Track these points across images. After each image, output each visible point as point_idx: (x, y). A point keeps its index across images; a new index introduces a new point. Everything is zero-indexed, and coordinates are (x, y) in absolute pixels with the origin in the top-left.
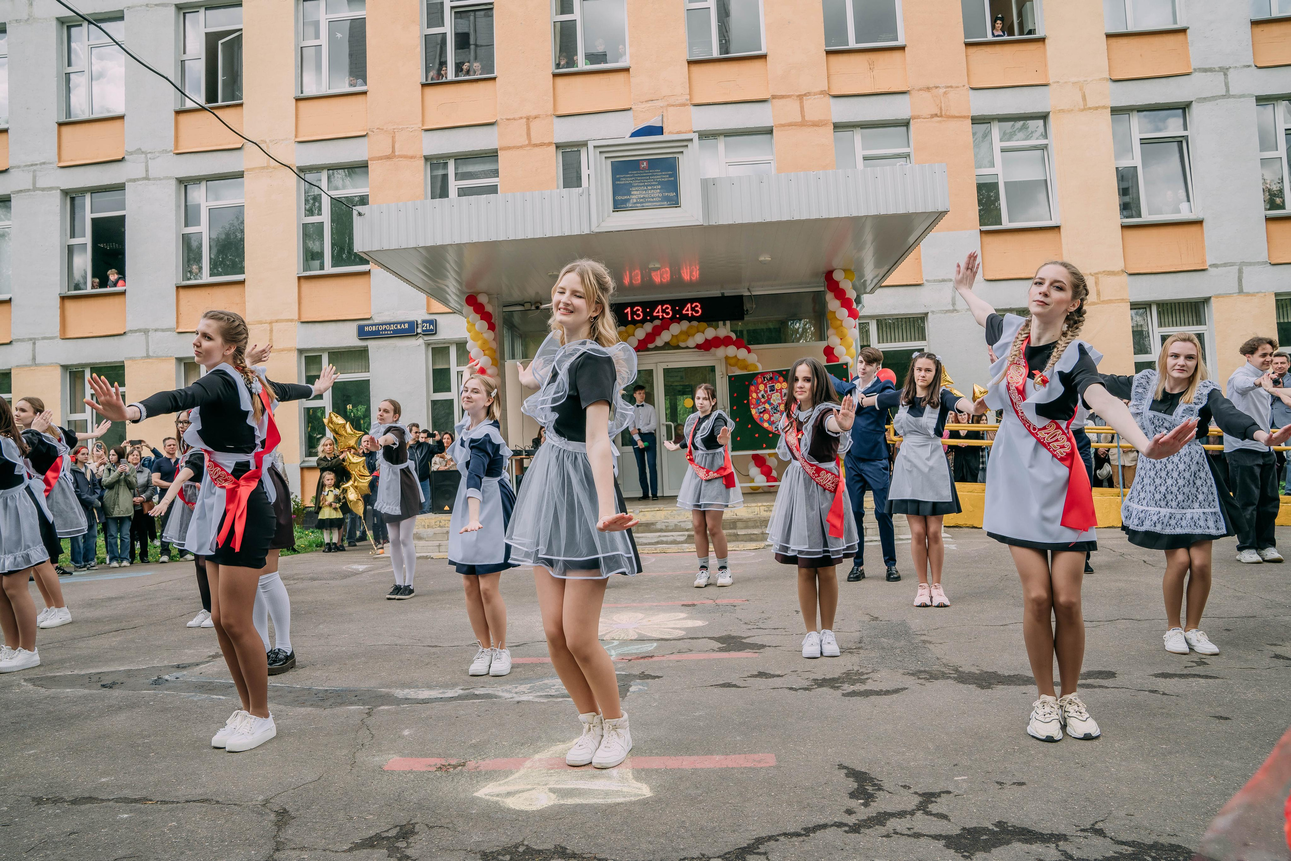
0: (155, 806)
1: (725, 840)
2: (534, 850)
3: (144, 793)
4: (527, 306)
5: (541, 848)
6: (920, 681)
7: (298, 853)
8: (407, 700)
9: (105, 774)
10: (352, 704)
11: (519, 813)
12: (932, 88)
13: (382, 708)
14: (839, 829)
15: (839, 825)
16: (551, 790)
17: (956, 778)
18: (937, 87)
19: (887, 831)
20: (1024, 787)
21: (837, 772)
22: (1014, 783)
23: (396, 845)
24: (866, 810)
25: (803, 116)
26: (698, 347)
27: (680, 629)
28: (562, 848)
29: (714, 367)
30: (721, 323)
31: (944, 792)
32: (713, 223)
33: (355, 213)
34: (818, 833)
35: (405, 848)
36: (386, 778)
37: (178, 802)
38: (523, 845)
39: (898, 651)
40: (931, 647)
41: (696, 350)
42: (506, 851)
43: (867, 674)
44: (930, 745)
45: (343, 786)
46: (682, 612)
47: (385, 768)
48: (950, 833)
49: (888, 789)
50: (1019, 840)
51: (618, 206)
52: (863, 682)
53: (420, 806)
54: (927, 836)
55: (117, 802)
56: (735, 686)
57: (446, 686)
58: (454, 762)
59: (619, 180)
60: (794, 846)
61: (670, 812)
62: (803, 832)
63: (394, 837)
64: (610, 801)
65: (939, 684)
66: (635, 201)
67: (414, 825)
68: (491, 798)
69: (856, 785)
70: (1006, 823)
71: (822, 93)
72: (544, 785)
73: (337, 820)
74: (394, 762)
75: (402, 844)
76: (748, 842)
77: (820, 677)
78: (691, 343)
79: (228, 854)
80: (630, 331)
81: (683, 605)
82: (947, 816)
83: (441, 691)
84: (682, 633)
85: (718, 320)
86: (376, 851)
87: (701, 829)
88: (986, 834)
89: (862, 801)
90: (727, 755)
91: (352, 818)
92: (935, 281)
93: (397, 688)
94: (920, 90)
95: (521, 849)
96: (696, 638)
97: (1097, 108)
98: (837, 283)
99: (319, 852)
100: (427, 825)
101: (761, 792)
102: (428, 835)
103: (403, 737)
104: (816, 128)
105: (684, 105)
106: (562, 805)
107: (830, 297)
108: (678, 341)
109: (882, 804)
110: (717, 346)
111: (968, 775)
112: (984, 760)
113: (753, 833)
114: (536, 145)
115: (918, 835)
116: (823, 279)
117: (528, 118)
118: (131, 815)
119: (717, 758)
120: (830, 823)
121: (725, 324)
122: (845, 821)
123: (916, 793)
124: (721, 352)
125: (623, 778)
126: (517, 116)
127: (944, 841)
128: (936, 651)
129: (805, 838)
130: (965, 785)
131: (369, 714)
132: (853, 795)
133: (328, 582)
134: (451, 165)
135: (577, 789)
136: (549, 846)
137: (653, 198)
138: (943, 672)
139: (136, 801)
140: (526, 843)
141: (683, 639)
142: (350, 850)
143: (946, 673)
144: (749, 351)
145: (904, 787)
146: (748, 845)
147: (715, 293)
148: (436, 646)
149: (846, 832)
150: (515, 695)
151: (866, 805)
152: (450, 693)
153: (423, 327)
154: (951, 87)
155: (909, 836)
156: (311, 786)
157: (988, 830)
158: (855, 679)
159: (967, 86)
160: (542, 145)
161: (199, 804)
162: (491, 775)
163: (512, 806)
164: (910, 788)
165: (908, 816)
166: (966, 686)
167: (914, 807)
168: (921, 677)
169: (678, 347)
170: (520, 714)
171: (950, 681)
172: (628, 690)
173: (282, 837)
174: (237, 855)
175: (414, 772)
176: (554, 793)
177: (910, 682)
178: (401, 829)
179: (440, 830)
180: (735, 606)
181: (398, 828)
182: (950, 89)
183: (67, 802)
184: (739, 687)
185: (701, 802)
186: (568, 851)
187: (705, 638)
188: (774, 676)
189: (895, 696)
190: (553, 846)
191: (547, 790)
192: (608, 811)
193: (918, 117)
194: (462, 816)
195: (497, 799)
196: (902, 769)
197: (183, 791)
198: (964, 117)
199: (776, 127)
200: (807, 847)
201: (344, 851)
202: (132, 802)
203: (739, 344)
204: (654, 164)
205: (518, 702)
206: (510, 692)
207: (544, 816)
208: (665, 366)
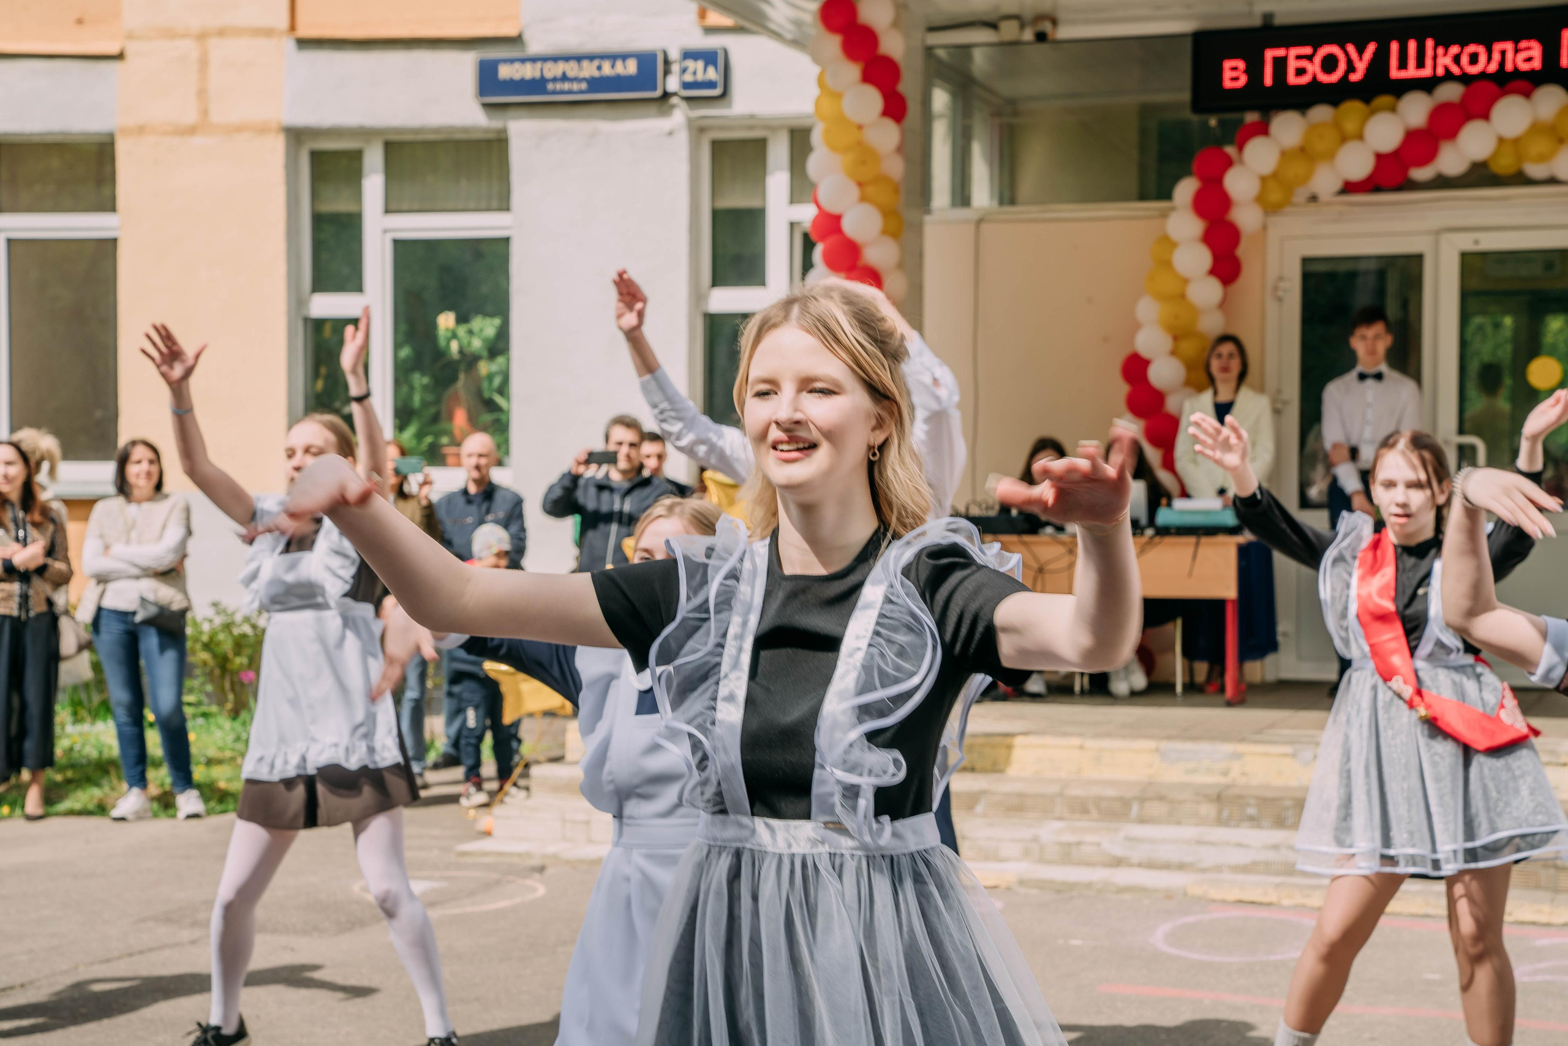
4: (1009, 31)
80: (1350, 126)
108: (1520, 158)
153: (684, 71)
169: (1520, 179)
208: (1467, 243)
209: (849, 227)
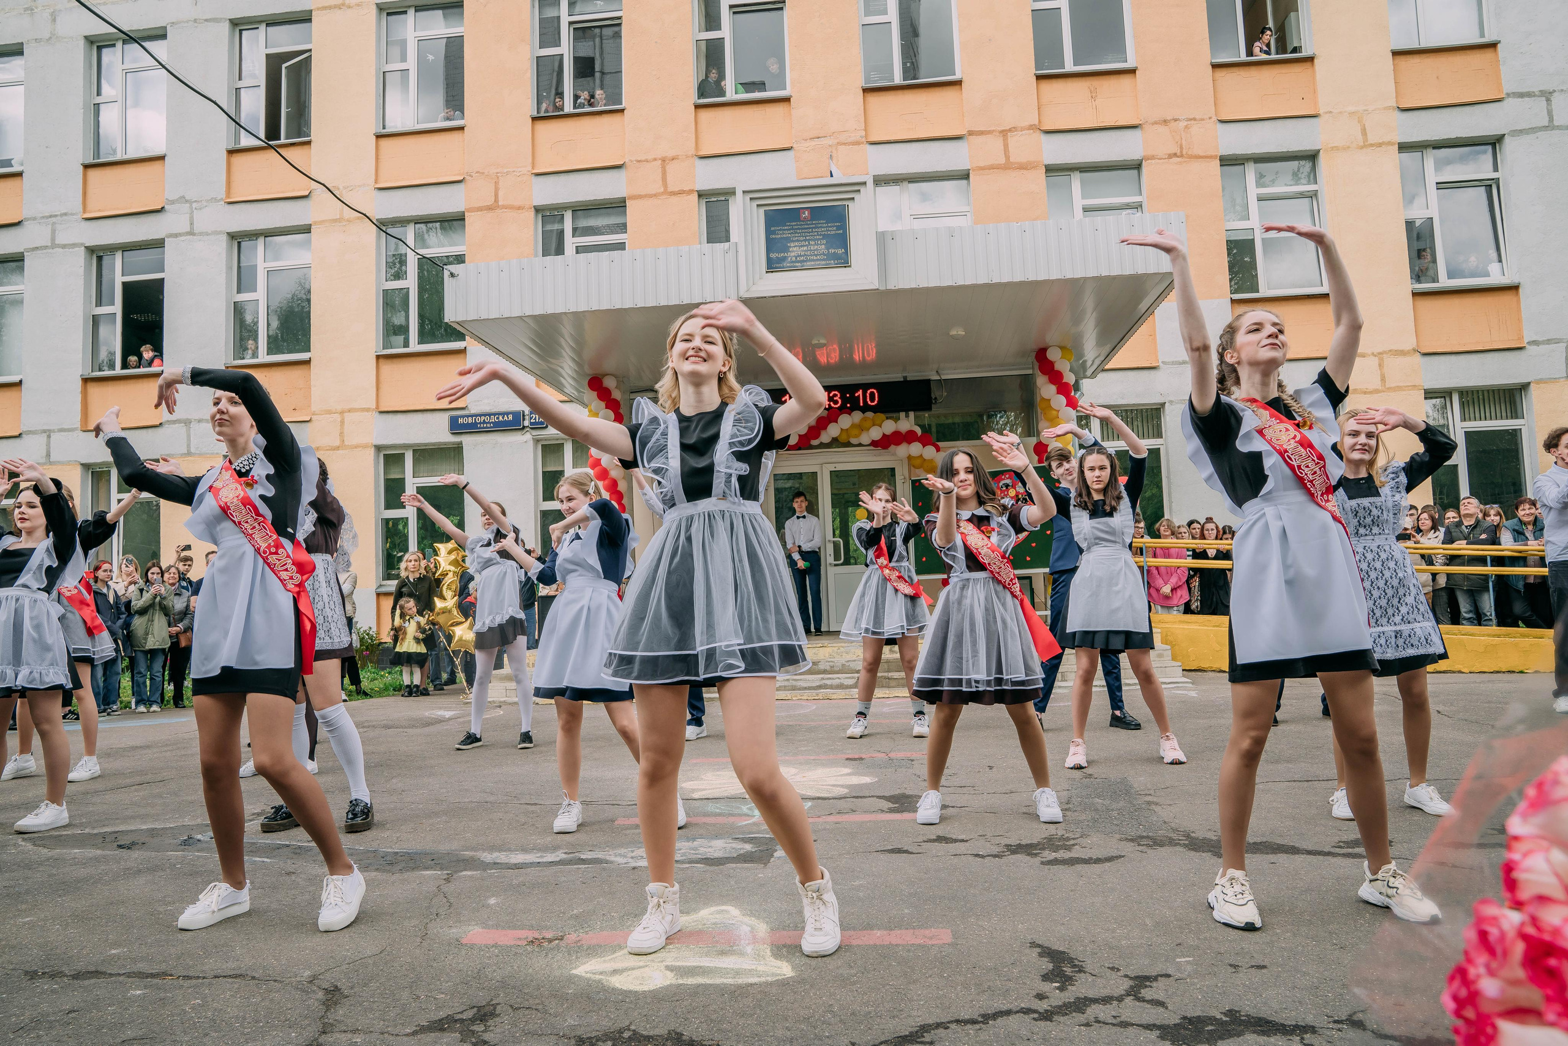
0: (175, 982)
1: (882, 1027)
2: (642, 1036)
3: (163, 967)
5: (651, 1033)
6: (1140, 848)
7: (349, 1035)
8: (495, 865)
9: (116, 944)
10: (427, 869)
11: (627, 993)
12: (1169, 121)
13: (464, 873)
14: (1026, 1016)
15: (1027, 1011)
16: (668, 968)
17: (1178, 960)
18: (1176, 120)
19: (1086, 1019)
20: (1264, 971)
21: (1028, 951)
22: (1252, 967)
23: (472, 1028)
24: (1062, 995)
25: (1007, 157)
26: (874, 444)
27: (842, 786)
28: (677, 1033)
29: (893, 470)
30: (902, 415)
31: (1161, 976)
32: (891, 287)
33: (446, 274)
34: (999, 1020)
35: (482, 1032)
36: (464, 952)
37: (204, 978)
38: (629, 1030)
39: (1115, 813)
40: (1157, 809)
41: (872, 448)
42: (606, 1037)
43: (1074, 839)
44: (1148, 921)
45: (410, 960)
46: (846, 767)
47: (464, 941)
48: (1166, 1022)
49: (1092, 972)
50: (1254, 1032)
51: (772, 266)
52: (1069, 848)
53: (503, 984)
54: (1137, 1025)
55: (128, 977)
56: (906, 852)
57: (545, 849)
58: (549, 935)
59: (774, 233)
60: (968, 1034)
61: (815, 994)
62: (980, 1019)
63: (470, 1019)
64: (740, 981)
65: (1164, 851)
66: (794, 259)
67: (495, 1006)
68: (593, 976)
69: (1051, 966)
70: (1239, 1011)
71: (1031, 127)
72: (659, 962)
73: (400, 1000)
74: (475, 934)
75: (478, 1028)
76: (910, 1030)
77: (1013, 841)
78: (865, 439)
79: (263, 1036)
81: (847, 759)
82: (1164, 1003)
83: (538, 855)
84: (843, 791)
85: (899, 411)
86: (446, 1034)
87: (853, 1014)
88: (1212, 1024)
89: (1057, 985)
90: (891, 930)
91: (418, 997)
92: (1173, 363)
93: (484, 850)
94: (1156, 123)
95: (626, 1035)
96: (861, 797)
97: (1380, 145)
98: (1051, 364)
99: (375, 1036)
100: (511, 1006)
101: (930, 972)
102: (511, 1018)
103: (488, 906)
104: (1025, 172)
105: (858, 143)
106: (681, 985)
107: (1041, 380)
108: (849, 437)
109: (1082, 987)
110: (898, 444)
111: (1193, 956)
112: (1216, 939)
113: (917, 1020)
114: (673, 193)
115: (1125, 1025)
116: (1032, 358)
117: (663, 160)
118: (145, 991)
119: (879, 933)
120: (1015, 1009)
121: (907, 416)
122: (1034, 1007)
123: (1126, 976)
124: (903, 450)
125: (758, 955)
126: (650, 157)
127: (1158, 1032)
128: (1164, 813)
129: (983, 1026)
130: (1189, 968)
131: (448, 880)
132: (1046, 978)
133: (406, 730)
134: (568, 216)
135: (701, 967)
136: (661, 1031)
137: (816, 255)
138: (1170, 838)
139: (153, 976)
140: (633, 1027)
141: (845, 798)
142: (415, 1033)
143: (1174, 840)
144: (938, 449)
145: (1112, 969)
146: (911, 1033)
147: (896, 376)
148: (536, 804)
149: (1034, 1019)
150: (630, 860)
151: (1062, 989)
152: (550, 857)
153: (531, 418)
154: (1194, 119)
155: (1114, 1025)
156: (370, 961)
157: (1215, 1019)
158: (1058, 846)
159: (1214, 118)
160: (681, 192)
161: (230, 980)
162: (594, 951)
163: (618, 985)
164: (1118, 970)
165: (1115, 1003)
166: (1198, 854)
167: (1123, 992)
168: (1142, 843)
169: (848, 444)
170: (635, 882)
171: (1178, 849)
172: (772, 856)
173: (331, 1017)
174: (274, 1038)
175: (500, 946)
176: (672, 971)
177: (1128, 848)
178: (479, 1011)
179: (527, 1012)
180: (912, 760)
181: (476, 1009)
182: (1192, 122)
183: (67, 976)
184: (912, 853)
185: (854, 983)
186: (684, 1038)
187: (873, 796)
188: (956, 841)
189: (1108, 864)
190: (666, 1032)
191: (663, 968)
192: (738, 992)
193: (1153, 158)
194: (555, 996)
195: (601, 977)
196: (1111, 948)
197: (212, 965)
198: (1211, 157)
199: (974, 170)
200: (983, 1036)
201: (407, 1035)
202: (147, 977)
203: (925, 441)
204: (818, 213)
205: (634, 868)
206: (625, 857)
207: (657, 997)
208: (832, 468)
209: (603, 463)
